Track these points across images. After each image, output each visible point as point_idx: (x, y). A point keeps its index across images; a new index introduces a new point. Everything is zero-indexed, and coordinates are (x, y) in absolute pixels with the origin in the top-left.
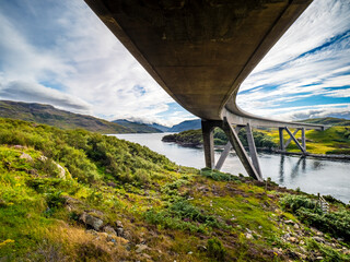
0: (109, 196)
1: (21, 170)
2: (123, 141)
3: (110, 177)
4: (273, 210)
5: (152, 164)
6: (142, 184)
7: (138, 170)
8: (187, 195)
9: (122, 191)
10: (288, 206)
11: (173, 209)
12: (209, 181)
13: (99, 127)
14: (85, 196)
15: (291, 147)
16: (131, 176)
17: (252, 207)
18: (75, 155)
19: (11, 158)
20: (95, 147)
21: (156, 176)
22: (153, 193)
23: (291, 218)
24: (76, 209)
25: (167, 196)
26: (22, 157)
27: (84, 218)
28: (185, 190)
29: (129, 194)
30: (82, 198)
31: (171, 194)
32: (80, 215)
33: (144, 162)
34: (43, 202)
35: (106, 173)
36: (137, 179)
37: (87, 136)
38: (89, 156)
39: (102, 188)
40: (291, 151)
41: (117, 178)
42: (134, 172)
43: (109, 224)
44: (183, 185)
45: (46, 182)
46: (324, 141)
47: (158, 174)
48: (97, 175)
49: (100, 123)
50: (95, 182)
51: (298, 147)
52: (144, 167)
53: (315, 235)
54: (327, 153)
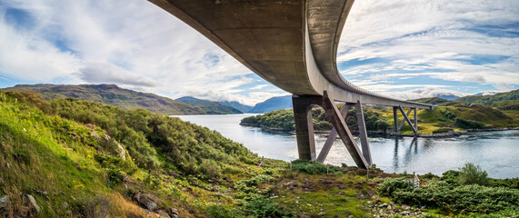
0: (169, 185)
1: (91, 145)
2: (187, 124)
3: (171, 166)
4: (369, 198)
5: (224, 155)
6: (210, 178)
7: (204, 161)
8: (270, 192)
9: (186, 183)
10: (385, 191)
11: (248, 207)
12: (302, 176)
13: (162, 106)
14: (142, 179)
15: (404, 129)
16: (196, 167)
17: (347, 198)
18: (135, 138)
19: (85, 135)
20: (156, 129)
21: (228, 171)
22: (224, 188)
23: (386, 200)
24: (132, 188)
25: (242, 194)
26: (92, 135)
27: (138, 196)
28: (268, 188)
29: (193, 188)
30: (138, 179)
31: (247, 192)
32: (134, 194)
33: (213, 151)
34: (105, 175)
35: (167, 160)
36: (203, 171)
37: (148, 117)
38: (150, 139)
39: (162, 176)
40: (404, 133)
41: (180, 168)
42: (199, 162)
43: (163, 209)
44: (265, 181)
45: (109, 158)
46: (432, 121)
47: (232, 167)
48: (156, 161)
49: (163, 101)
50: (154, 168)
51: (410, 128)
52: (213, 157)
53: (403, 210)
54: (434, 132)
